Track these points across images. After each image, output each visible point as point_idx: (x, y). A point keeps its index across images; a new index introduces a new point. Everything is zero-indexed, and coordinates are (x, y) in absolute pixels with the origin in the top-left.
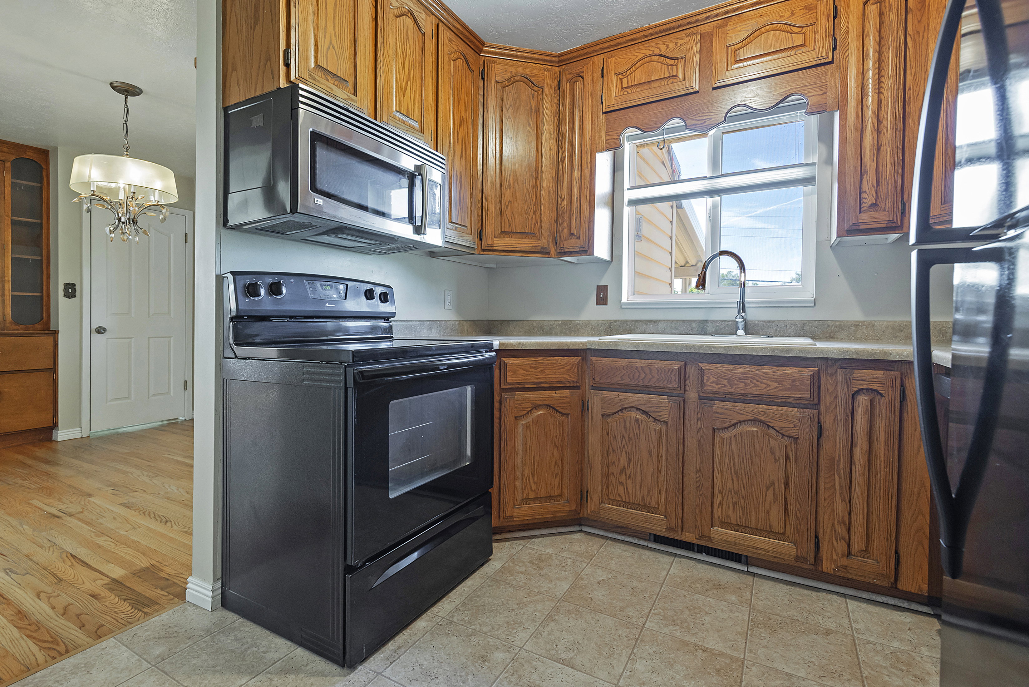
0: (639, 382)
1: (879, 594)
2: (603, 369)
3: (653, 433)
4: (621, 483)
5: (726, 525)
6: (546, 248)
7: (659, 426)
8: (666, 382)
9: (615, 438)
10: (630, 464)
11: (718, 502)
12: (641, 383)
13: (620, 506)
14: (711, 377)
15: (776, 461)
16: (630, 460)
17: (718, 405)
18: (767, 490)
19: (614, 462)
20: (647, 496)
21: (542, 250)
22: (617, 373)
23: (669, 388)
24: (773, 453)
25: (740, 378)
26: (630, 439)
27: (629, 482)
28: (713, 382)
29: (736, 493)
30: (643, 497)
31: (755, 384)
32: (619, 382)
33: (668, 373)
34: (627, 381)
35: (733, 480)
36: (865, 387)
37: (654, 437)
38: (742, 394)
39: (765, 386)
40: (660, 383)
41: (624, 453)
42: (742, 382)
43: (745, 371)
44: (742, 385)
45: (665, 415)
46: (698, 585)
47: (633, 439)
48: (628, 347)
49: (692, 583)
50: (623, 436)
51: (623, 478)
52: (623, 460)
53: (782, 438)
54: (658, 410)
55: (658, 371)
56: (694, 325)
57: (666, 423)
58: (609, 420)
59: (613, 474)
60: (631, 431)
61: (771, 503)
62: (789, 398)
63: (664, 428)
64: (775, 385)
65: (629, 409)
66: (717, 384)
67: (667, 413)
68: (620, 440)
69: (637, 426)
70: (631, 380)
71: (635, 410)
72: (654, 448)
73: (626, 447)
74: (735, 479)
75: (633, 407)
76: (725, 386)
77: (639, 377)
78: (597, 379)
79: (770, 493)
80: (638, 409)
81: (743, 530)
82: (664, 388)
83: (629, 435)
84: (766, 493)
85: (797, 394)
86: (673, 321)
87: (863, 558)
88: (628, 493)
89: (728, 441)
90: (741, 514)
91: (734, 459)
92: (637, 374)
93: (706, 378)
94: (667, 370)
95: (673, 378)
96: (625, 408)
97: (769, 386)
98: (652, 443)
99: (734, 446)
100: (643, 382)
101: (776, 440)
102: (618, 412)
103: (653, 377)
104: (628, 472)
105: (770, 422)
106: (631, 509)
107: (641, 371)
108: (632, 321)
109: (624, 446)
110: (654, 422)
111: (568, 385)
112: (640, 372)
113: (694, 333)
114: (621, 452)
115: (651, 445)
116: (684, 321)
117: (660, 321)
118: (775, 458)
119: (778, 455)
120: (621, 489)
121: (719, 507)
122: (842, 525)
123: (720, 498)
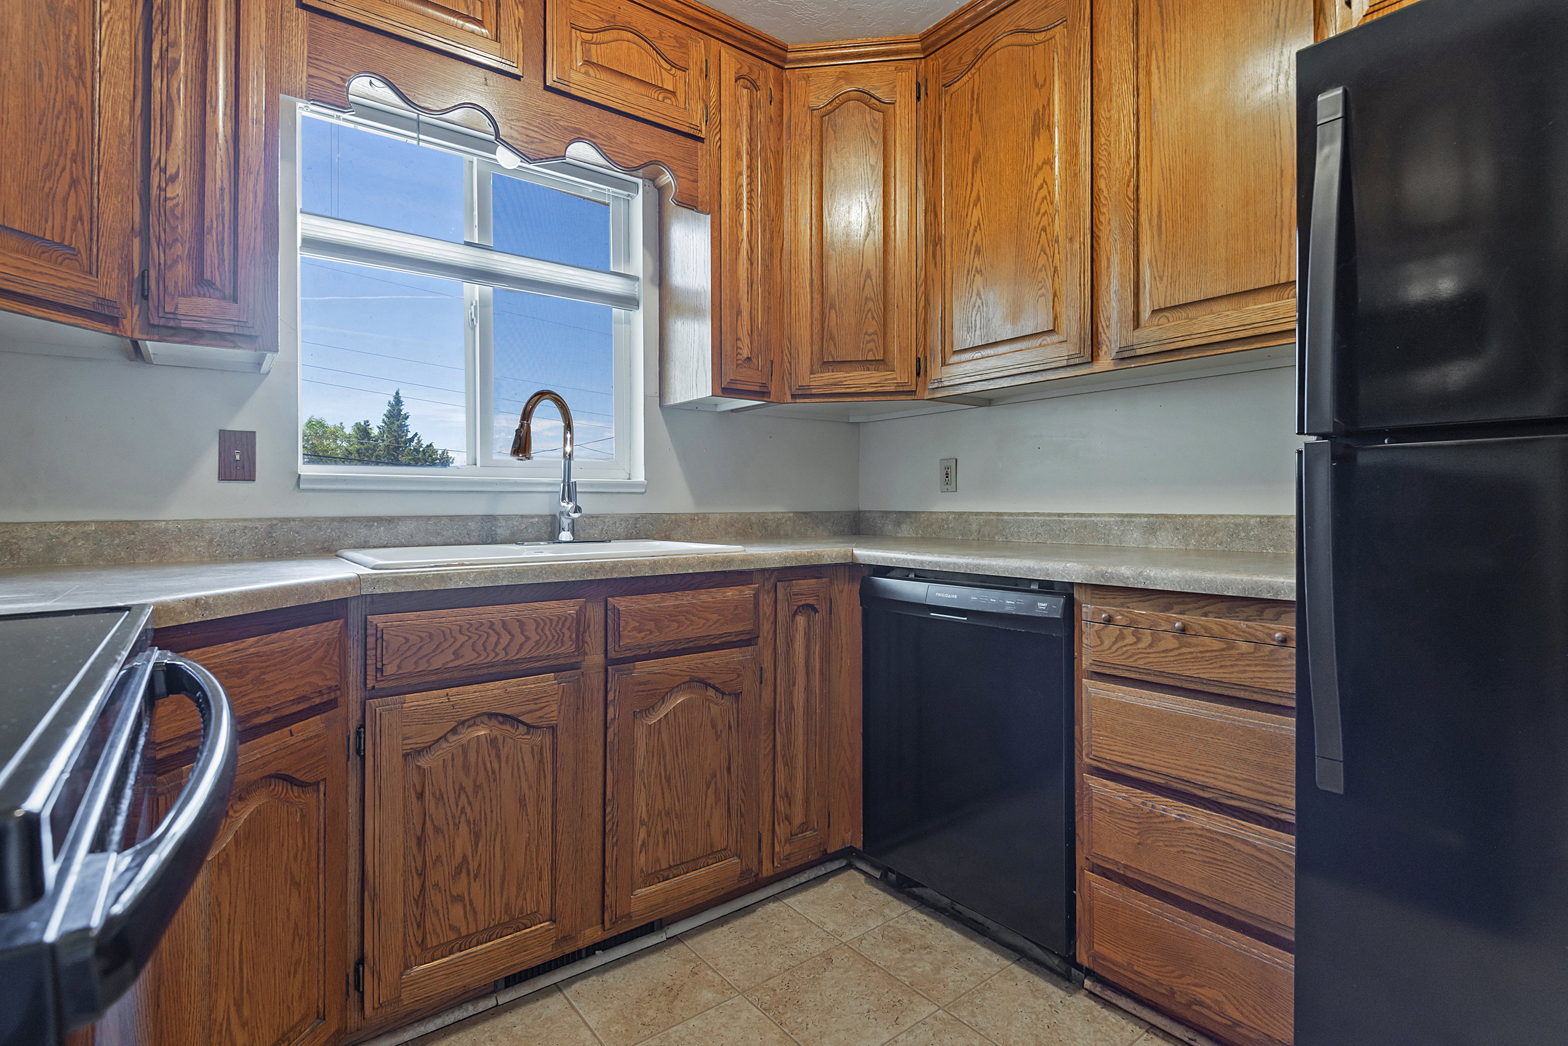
0: (497, 655)
1: (799, 872)
2: (407, 640)
3: (528, 757)
4: (459, 898)
5: (651, 878)
6: (112, 304)
7: (537, 738)
8: (553, 644)
9: (440, 798)
10: (477, 845)
11: (640, 843)
12: (502, 655)
13: (451, 953)
14: (630, 620)
15: (718, 737)
16: (477, 835)
17: (642, 668)
18: (708, 788)
19: (439, 857)
20: (517, 897)
21: (100, 309)
22: (445, 645)
23: (557, 656)
24: (714, 726)
25: (671, 616)
26: (477, 788)
27: (476, 886)
28: (634, 629)
29: (668, 814)
30: (507, 904)
31: (691, 621)
32: (450, 665)
33: (557, 625)
34: (469, 657)
35: (663, 794)
36: (803, 603)
37: (530, 764)
38: (674, 642)
39: (704, 621)
40: (542, 649)
41: (463, 826)
42: (674, 621)
43: (678, 602)
44: (675, 625)
45: (552, 712)
46: (651, 1013)
47: (485, 786)
48: (474, 581)
49: (638, 1016)
50: (462, 788)
51: (460, 887)
52: (462, 840)
53: (723, 698)
54: (538, 706)
55: (538, 624)
56: (472, 525)
57: (553, 729)
58: (424, 762)
59: (437, 885)
60: (481, 768)
61: (712, 808)
62: (730, 634)
63: (548, 740)
64: (715, 617)
65: (472, 722)
66: (640, 632)
67: (555, 707)
68: (452, 800)
69: (493, 754)
70: (480, 655)
71: (485, 719)
72: (530, 788)
73: (468, 810)
74: (666, 790)
75: (479, 715)
76: (651, 632)
77: (497, 643)
78: (390, 670)
79: (711, 791)
80: (491, 715)
81: (675, 872)
82: (548, 658)
83: (475, 781)
84: (706, 794)
85: (739, 628)
86: (429, 518)
87: (802, 832)
88: (475, 913)
89: (657, 727)
90: (675, 847)
91: (665, 756)
92: (493, 639)
93: (622, 623)
94: (556, 619)
95: (567, 634)
96: (463, 722)
97: (707, 620)
98: (527, 780)
99: (664, 736)
100: (507, 654)
101: (716, 704)
102: (445, 736)
103: (528, 639)
104: (473, 865)
105: (710, 678)
106: (476, 946)
107: (503, 633)
108: (333, 519)
109: (463, 811)
110: (528, 733)
111: (318, 701)
112: (497, 633)
113: (474, 540)
114: (457, 826)
115: (525, 785)
116: (452, 518)
117: (400, 518)
118: (716, 733)
119: (720, 727)
120: (457, 911)
121: (641, 852)
122: (785, 799)
123: (643, 835)
